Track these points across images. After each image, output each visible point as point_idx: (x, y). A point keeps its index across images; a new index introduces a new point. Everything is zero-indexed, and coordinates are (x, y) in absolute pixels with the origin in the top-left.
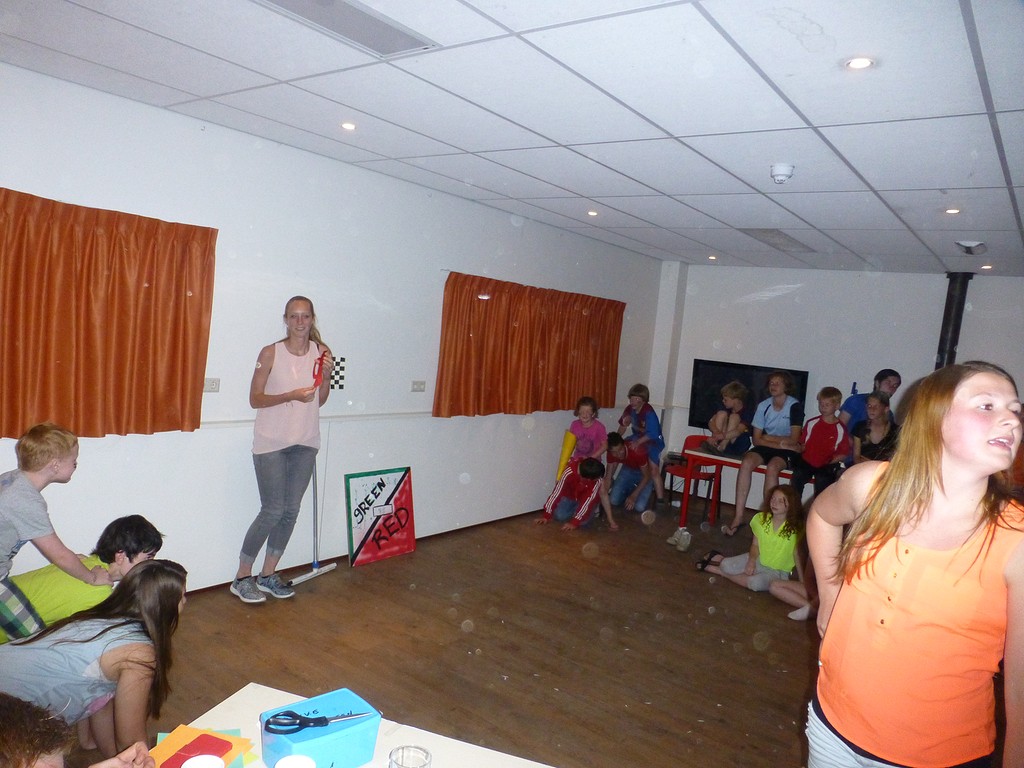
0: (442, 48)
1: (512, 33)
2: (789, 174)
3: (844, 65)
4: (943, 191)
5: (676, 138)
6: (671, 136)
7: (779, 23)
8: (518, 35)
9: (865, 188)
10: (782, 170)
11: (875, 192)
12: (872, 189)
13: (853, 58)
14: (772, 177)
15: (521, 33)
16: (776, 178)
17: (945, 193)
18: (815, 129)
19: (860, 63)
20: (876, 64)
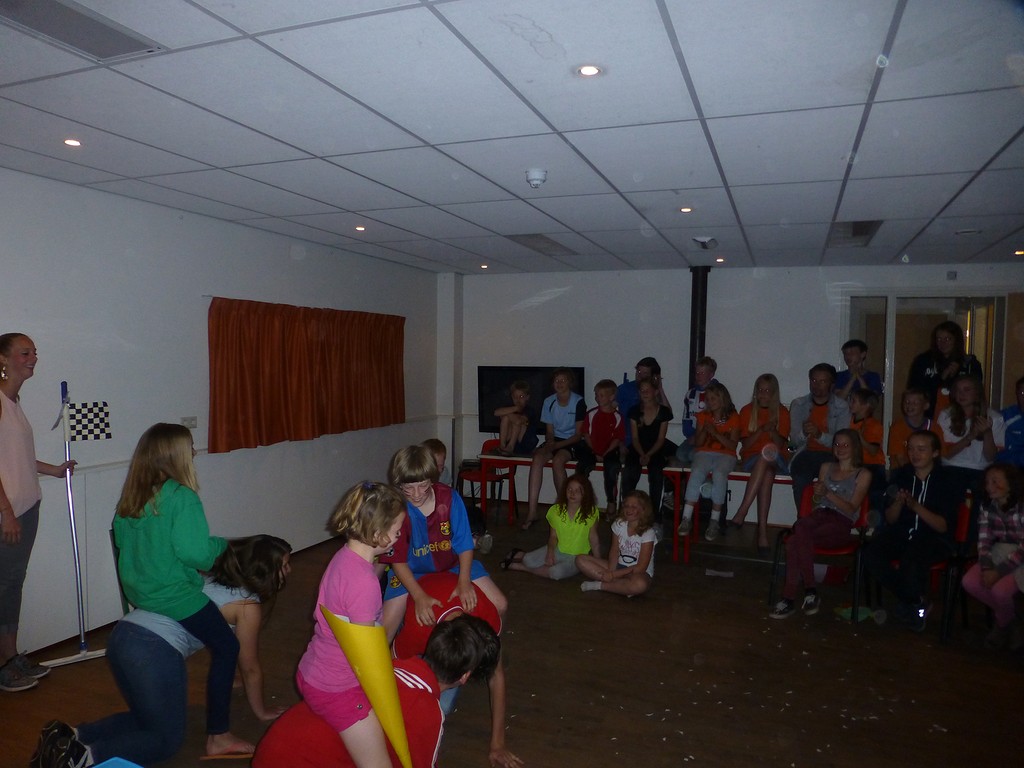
0: (169, 51)
1: (246, 36)
2: (543, 178)
3: (576, 70)
4: (675, 191)
5: (433, 146)
6: (427, 144)
7: (512, 29)
8: (253, 37)
9: (612, 189)
10: (536, 175)
11: (621, 194)
12: (617, 191)
13: (584, 65)
14: (528, 181)
15: (258, 35)
16: (532, 183)
17: (677, 193)
18: (560, 134)
19: (589, 71)
20: (603, 72)
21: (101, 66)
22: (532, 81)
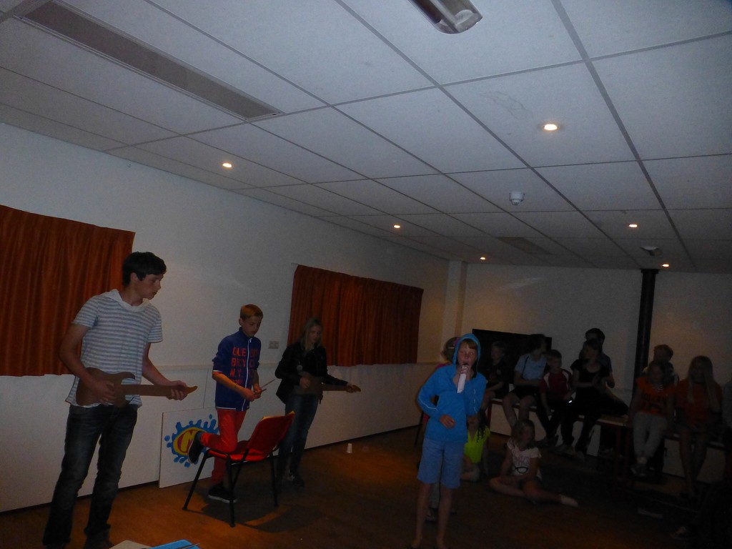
0: (285, 114)
1: (328, 105)
2: (521, 198)
3: (540, 127)
4: (624, 211)
5: (444, 174)
6: (440, 173)
7: (494, 101)
8: (333, 106)
9: (574, 209)
10: (517, 196)
11: (580, 212)
12: (578, 210)
13: (546, 125)
14: (511, 200)
15: (335, 105)
16: (513, 201)
17: (625, 213)
18: (532, 169)
19: (550, 127)
20: (560, 128)
21: (245, 123)
22: (510, 134)
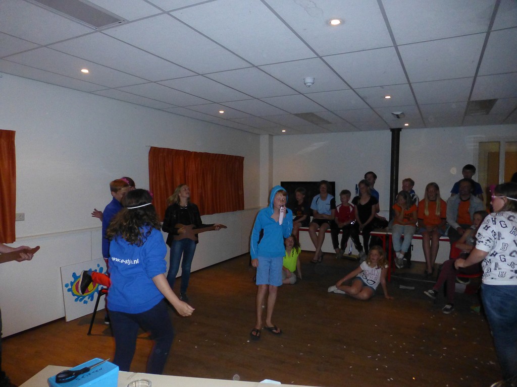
0: (129, 22)
1: (164, 12)
2: (313, 82)
3: (328, 23)
4: (382, 87)
5: (257, 67)
6: (254, 66)
8: (168, 13)
9: (348, 87)
10: (309, 80)
11: (353, 90)
12: (351, 88)
13: (332, 19)
14: (305, 84)
15: (170, 11)
16: (307, 85)
17: (383, 88)
18: (321, 57)
19: (335, 22)
20: (343, 22)
21: (97, 31)
22: (305, 30)
